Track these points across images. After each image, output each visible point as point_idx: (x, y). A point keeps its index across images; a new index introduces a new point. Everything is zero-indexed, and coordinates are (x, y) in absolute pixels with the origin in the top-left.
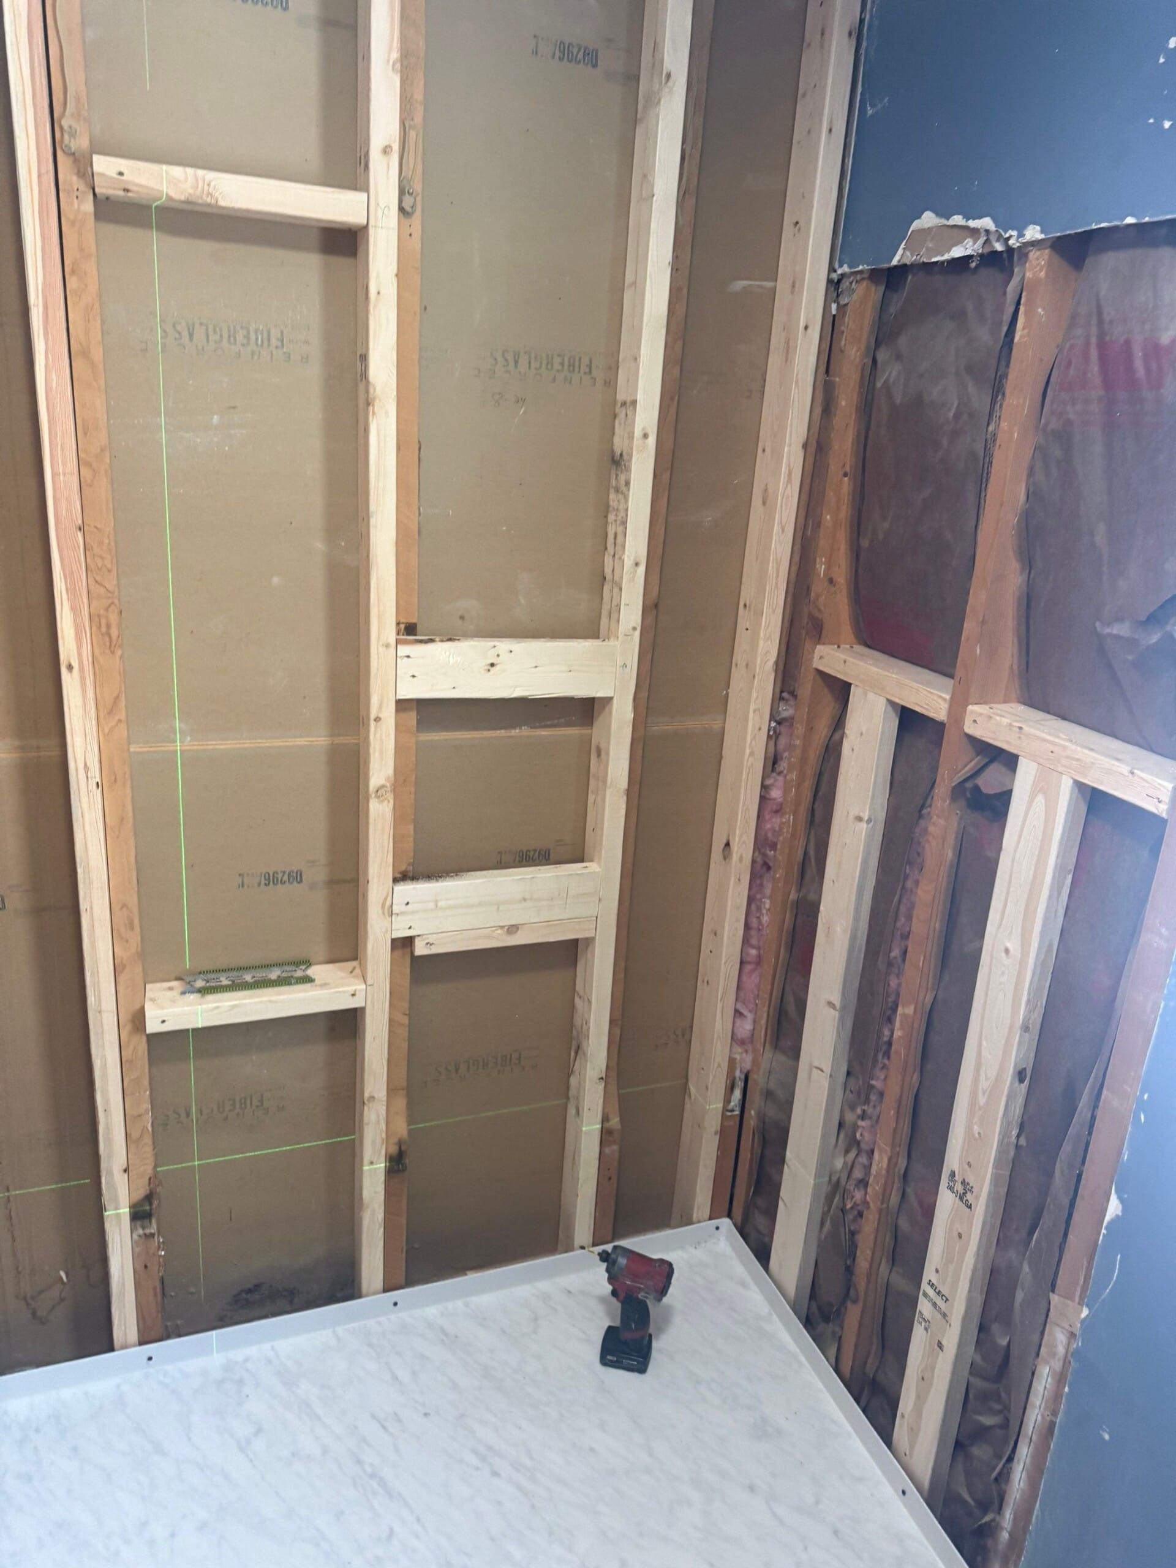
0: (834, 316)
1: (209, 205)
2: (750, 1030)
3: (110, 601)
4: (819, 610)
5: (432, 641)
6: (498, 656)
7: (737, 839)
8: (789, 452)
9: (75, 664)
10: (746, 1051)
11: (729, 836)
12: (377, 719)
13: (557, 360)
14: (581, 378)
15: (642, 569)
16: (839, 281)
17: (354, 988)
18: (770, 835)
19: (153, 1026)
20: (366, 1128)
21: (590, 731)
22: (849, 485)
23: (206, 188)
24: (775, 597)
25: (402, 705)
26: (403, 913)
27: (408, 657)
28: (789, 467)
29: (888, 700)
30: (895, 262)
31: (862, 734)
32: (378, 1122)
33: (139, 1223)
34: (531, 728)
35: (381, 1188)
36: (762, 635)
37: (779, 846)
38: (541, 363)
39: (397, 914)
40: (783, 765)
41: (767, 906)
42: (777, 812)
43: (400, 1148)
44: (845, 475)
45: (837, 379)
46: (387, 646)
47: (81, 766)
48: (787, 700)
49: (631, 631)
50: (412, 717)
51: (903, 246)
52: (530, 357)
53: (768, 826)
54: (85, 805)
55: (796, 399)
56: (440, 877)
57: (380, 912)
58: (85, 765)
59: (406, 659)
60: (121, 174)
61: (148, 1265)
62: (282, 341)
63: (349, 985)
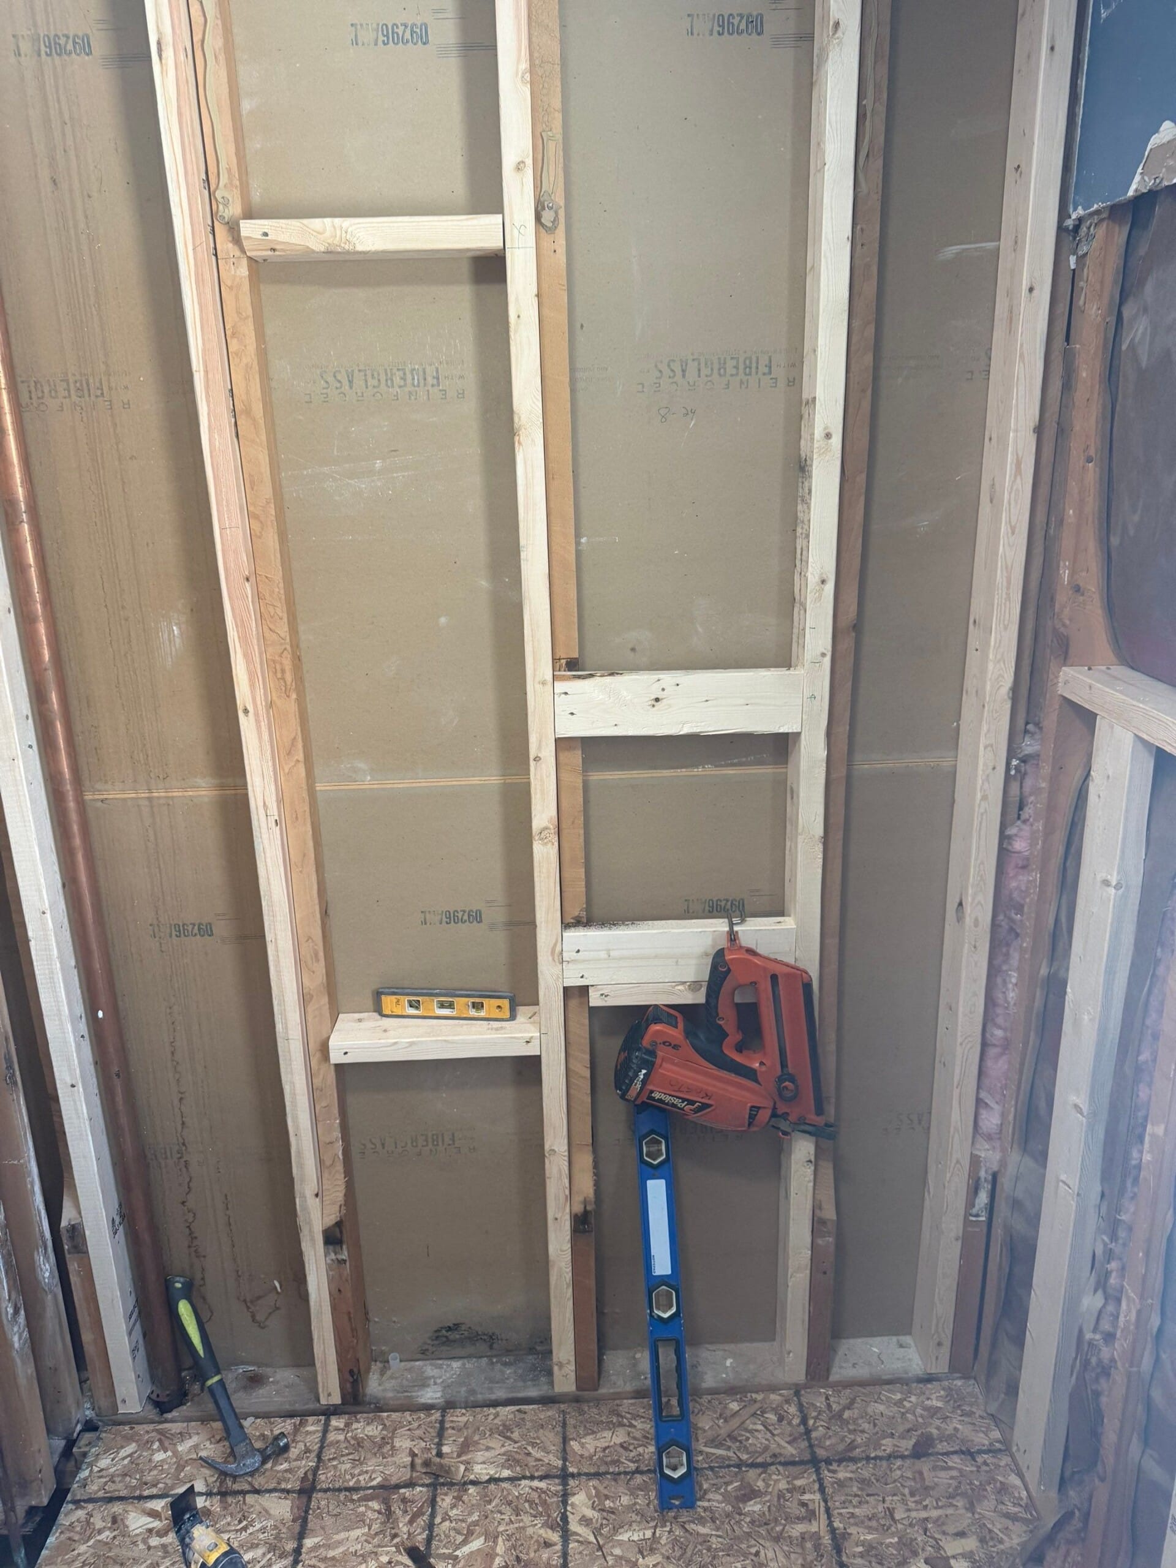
0: (1074, 270)
1: (348, 252)
2: (997, 1125)
3: (283, 647)
4: (1064, 625)
5: (592, 676)
6: (663, 690)
7: (970, 899)
8: (1016, 438)
9: (250, 708)
10: (994, 1148)
11: (961, 895)
12: (537, 759)
13: (731, 364)
14: (759, 380)
15: (830, 587)
16: (1077, 228)
17: (531, 1035)
18: (1015, 895)
19: (336, 1057)
20: (548, 1181)
21: (784, 770)
22: (1095, 471)
23: (344, 235)
24: (1007, 611)
25: (563, 744)
26: (574, 961)
27: (566, 693)
28: (1017, 455)
29: (1135, 734)
30: (1131, 193)
31: (1108, 777)
32: (560, 1178)
33: (331, 1247)
34: (716, 766)
35: (567, 1246)
36: (991, 656)
37: (1026, 909)
38: (712, 369)
39: (568, 962)
40: (1028, 812)
41: (1014, 980)
42: (1024, 867)
43: (585, 1207)
44: (1089, 460)
45: (1078, 346)
46: (544, 683)
47: (260, 804)
48: (1033, 734)
49: (820, 658)
50: (576, 757)
51: (1140, 170)
52: (699, 364)
53: (1014, 884)
54: (266, 842)
55: (1022, 376)
56: (614, 925)
57: (550, 958)
58: (264, 803)
59: (563, 696)
60: (266, 234)
61: (342, 1289)
62: (438, 379)
63: (525, 1031)
